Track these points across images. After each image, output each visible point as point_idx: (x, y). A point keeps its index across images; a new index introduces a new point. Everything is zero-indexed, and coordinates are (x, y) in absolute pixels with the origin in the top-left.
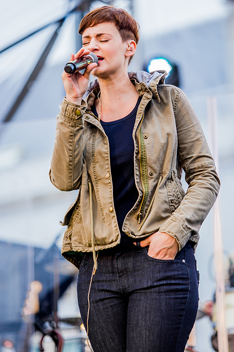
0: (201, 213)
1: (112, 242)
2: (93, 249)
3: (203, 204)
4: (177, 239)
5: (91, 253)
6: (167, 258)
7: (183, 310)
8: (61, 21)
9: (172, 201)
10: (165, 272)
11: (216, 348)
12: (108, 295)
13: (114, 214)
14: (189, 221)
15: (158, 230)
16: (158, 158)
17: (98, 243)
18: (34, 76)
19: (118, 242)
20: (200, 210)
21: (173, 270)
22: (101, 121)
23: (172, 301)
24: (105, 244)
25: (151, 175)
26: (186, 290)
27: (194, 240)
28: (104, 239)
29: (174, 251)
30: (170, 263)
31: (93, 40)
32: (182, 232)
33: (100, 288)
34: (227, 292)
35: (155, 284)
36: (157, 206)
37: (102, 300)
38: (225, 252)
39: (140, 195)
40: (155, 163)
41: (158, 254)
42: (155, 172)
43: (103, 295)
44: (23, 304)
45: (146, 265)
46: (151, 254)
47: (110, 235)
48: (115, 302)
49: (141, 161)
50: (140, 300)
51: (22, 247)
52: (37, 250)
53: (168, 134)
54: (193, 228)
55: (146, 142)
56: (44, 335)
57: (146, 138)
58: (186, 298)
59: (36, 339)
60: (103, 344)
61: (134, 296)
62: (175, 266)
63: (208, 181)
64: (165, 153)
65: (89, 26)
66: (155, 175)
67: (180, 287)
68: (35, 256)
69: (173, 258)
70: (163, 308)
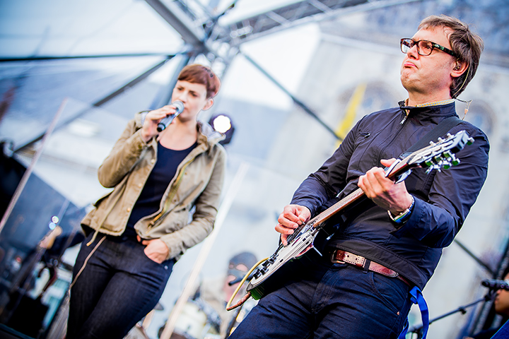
0: (193, 243)
1: (116, 232)
2: (98, 229)
3: (197, 238)
4: (169, 250)
5: (94, 231)
6: (156, 260)
7: (148, 300)
8: (171, 57)
9: (178, 225)
10: (151, 269)
11: (159, 336)
12: (101, 264)
13: (129, 214)
14: (184, 244)
15: (158, 238)
16: (186, 192)
17: (105, 226)
18: (132, 84)
19: (120, 234)
20: (194, 241)
21: (156, 271)
22: (159, 143)
23: (145, 291)
24: (111, 231)
25: (175, 201)
26: (157, 288)
27: (177, 258)
28: (111, 226)
29: (163, 258)
30: (156, 264)
31: (186, 92)
32: (176, 248)
33: (99, 256)
34: (188, 301)
35: (139, 274)
36: (168, 222)
37: (95, 265)
38: (201, 275)
39: (160, 210)
40: (182, 194)
41: (151, 254)
42: (179, 200)
43: (98, 262)
44: (42, 238)
45: (140, 257)
46: (147, 251)
47: (118, 226)
48: (104, 271)
49: (174, 187)
50: (123, 279)
51: (63, 198)
52: (71, 205)
53: (202, 182)
54: (184, 250)
55: (185, 177)
56: (46, 267)
57: (186, 174)
58: (154, 293)
59: (39, 266)
60: (80, 295)
61: (120, 274)
62: (159, 268)
63: (208, 225)
64: (192, 192)
65: (187, 80)
66: (177, 203)
67: (154, 284)
68: (68, 209)
69: (160, 262)
70: (136, 292)
